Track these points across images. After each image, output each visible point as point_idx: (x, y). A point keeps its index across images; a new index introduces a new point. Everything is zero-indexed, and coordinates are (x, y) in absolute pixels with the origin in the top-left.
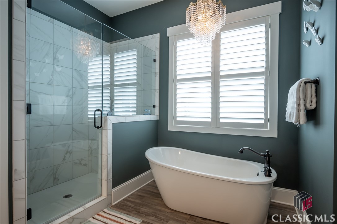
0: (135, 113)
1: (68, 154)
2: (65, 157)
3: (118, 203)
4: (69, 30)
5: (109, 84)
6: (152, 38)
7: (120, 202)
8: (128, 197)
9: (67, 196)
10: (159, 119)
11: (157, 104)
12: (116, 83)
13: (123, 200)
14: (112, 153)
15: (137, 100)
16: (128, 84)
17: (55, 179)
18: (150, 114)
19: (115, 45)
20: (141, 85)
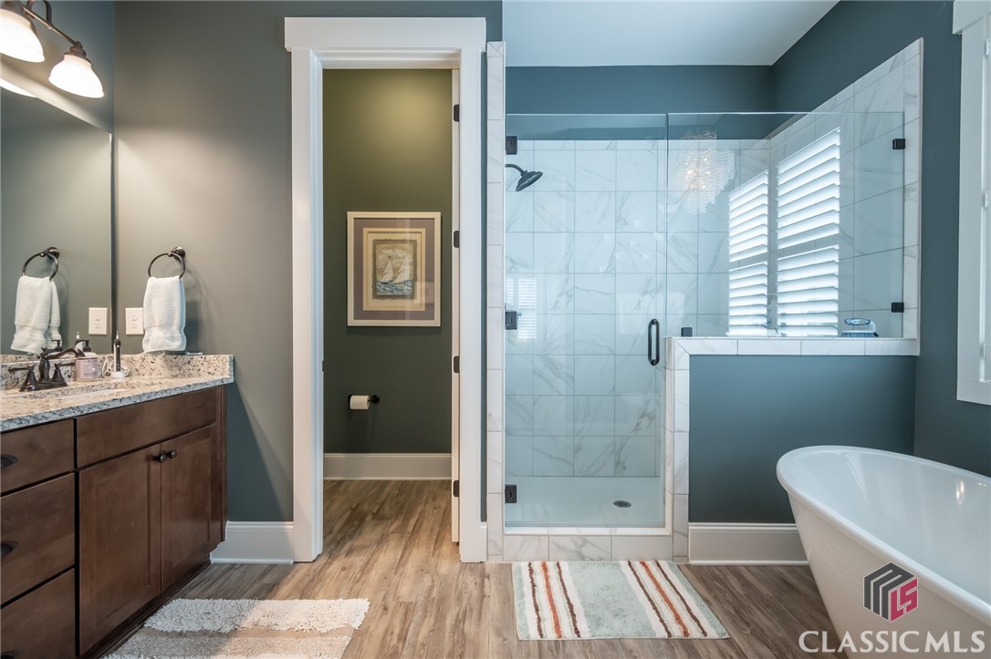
0: (835, 333)
1: (646, 420)
2: (638, 424)
3: (709, 567)
4: (649, 150)
5: (765, 251)
6: (891, 70)
7: (717, 567)
8: (746, 567)
9: (621, 504)
10: (917, 353)
11: (912, 299)
12: (782, 246)
13: (727, 567)
14: (687, 428)
15: (840, 290)
16: (815, 244)
17: (617, 464)
18: (876, 335)
19: (780, 138)
20: (853, 239)
